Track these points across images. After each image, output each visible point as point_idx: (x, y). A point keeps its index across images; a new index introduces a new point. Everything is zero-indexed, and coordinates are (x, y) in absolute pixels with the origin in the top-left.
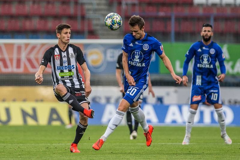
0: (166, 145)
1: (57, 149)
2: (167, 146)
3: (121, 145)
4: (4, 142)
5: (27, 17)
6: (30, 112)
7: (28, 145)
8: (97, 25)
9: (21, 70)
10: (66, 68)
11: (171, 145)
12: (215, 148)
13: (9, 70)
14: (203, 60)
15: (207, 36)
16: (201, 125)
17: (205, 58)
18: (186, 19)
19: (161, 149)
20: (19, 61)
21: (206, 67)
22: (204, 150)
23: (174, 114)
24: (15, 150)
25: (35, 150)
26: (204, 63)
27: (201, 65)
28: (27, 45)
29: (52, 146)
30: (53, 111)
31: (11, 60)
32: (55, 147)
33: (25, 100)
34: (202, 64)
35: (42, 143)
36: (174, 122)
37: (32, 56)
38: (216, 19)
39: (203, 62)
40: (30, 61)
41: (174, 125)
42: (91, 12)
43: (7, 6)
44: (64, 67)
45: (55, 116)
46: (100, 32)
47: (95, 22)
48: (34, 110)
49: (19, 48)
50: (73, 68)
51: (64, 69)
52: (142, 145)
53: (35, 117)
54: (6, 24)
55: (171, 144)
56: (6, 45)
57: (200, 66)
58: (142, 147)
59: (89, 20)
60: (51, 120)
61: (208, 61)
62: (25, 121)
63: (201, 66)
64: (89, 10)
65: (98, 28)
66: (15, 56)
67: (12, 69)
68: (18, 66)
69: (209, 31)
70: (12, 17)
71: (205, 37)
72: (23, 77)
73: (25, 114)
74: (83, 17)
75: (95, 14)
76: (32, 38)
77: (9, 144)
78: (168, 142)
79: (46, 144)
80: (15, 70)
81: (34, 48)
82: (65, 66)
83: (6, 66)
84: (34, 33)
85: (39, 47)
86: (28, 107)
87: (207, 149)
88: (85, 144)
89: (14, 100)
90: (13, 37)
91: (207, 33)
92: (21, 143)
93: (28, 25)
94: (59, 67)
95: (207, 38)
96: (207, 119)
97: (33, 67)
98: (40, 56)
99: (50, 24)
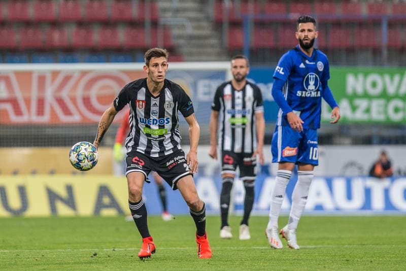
0: (305, 248)
1: (111, 258)
2: (307, 250)
3: (225, 249)
4: (16, 247)
5: (55, 24)
6: (63, 193)
7: (59, 251)
8: (180, 37)
9: (46, 119)
10: (155, 122)
11: (315, 248)
12: (393, 254)
13: (24, 119)
14: (308, 84)
15: (307, 40)
16: (367, 213)
17: (312, 79)
18: (338, 24)
19: (295, 257)
20: (41, 102)
21: (311, 96)
22: (372, 257)
23: (318, 194)
24: (36, 260)
25: (72, 260)
26: (310, 90)
27: (304, 92)
28: (55, 74)
29: (102, 254)
30: (104, 191)
31: (28, 101)
32: (107, 254)
33: (52, 173)
34: (306, 91)
35: (84, 248)
36: (319, 207)
37: (65, 94)
38: (391, 25)
39: (307, 87)
40: (60, 101)
41: (319, 213)
42: (169, 15)
43: (18, 6)
44: (152, 121)
45: (106, 200)
46: (185, 50)
47: (176, 32)
48: (69, 189)
49: (42, 79)
50: (166, 123)
51: (151, 124)
52: (262, 250)
53: (70, 202)
54: (17, 37)
55: (313, 246)
56: (18, 73)
57: (302, 94)
58: (263, 254)
59: (166, 28)
60: (99, 206)
61: (316, 85)
62: (53, 209)
63: (304, 95)
64: (165, 10)
65: (181, 42)
66: (34, 94)
67: (29, 117)
68: (40, 112)
69: (309, 30)
70: (28, 24)
71: (305, 42)
72: (49, 132)
73: (53, 197)
74: (155, 23)
75: (176, 17)
76: (65, 61)
77: (26, 249)
78: (309, 244)
79: (90, 250)
80: (35, 119)
81: (67, 78)
82: (154, 120)
83: (18, 112)
84: (68, 53)
85: (76, 75)
86: (58, 184)
87: (378, 255)
88: (161, 248)
89: (34, 173)
90: (31, 61)
91: (306, 33)
92: (46, 248)
93: (57, 37)
94: (143, 119)
95: (307, 43)
96: (378, 203)
97: (67, 112)
98: (79, 93)
99: (97, 37)
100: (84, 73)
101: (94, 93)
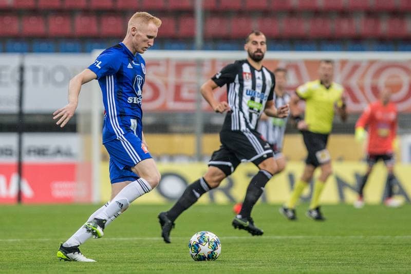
28: (344, 63)
33: (340, 159)
37: (354, 82)
40: (349, 90)
56: (308, 63)
62: (341, 195)
81: (356, 67)
84: (357, 42)
85: (364, 65)
93: (345, 27)
97: (355, 100)
98: (368, 82)
99: (385, 27)
100: (372, 62)
101: (382, 81)
